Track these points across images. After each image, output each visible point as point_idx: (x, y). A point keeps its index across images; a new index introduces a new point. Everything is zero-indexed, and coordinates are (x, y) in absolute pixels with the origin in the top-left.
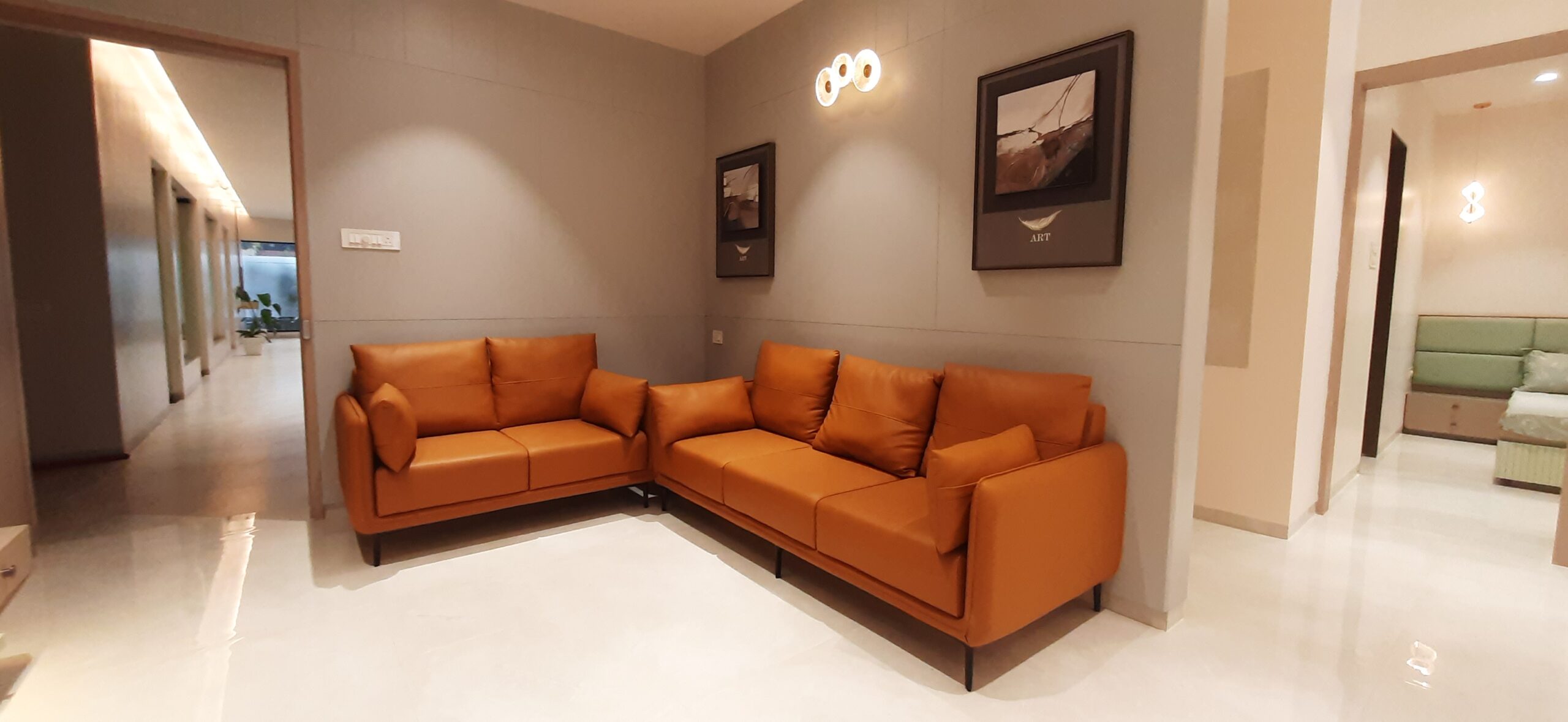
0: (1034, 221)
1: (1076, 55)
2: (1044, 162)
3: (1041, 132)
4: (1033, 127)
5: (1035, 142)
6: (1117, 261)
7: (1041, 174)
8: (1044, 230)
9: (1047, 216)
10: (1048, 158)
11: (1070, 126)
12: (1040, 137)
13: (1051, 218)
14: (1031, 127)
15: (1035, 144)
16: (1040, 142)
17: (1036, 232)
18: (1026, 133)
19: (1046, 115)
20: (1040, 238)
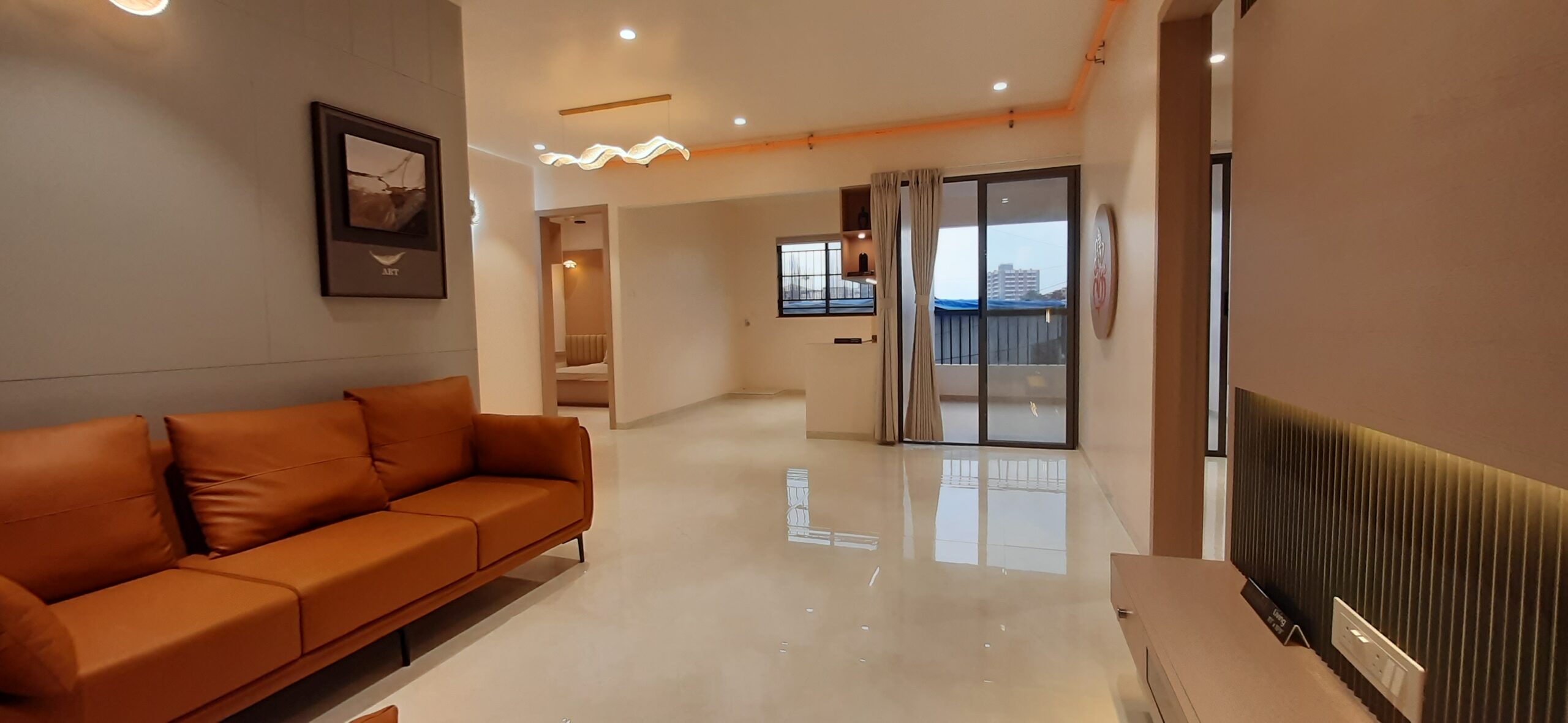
0: (385, 257)
1: (411, 136)
2: (393, 209)
3: (389, 184)
4: (382, 177)
5: (384, 190)
6: (445, 296)
7: (391, 219)
8: (392, 266)
9: (394, 254)
10: (397, 207)
11: (410, 189)
12: (389, 188)
13: (398, 257)
14: (380, 176)
15: (384, 192)
16: (389, 192)
17: (387, 267)
18: (376, 179)
19: (392, 172)
20: (390, 272)
